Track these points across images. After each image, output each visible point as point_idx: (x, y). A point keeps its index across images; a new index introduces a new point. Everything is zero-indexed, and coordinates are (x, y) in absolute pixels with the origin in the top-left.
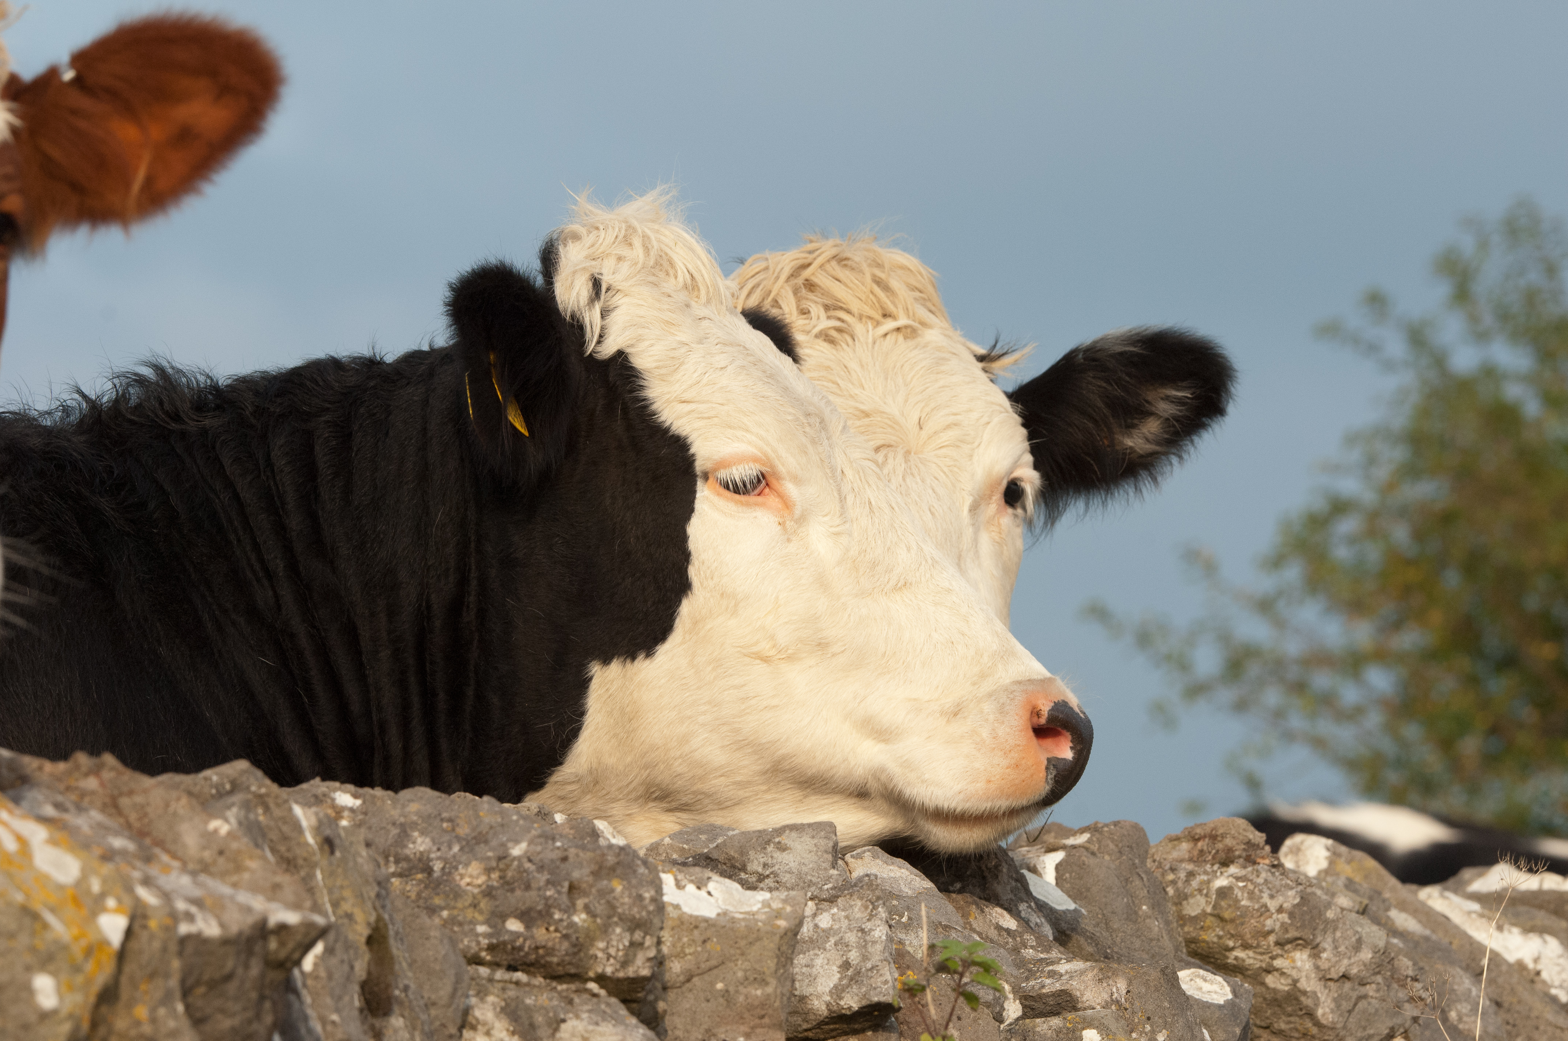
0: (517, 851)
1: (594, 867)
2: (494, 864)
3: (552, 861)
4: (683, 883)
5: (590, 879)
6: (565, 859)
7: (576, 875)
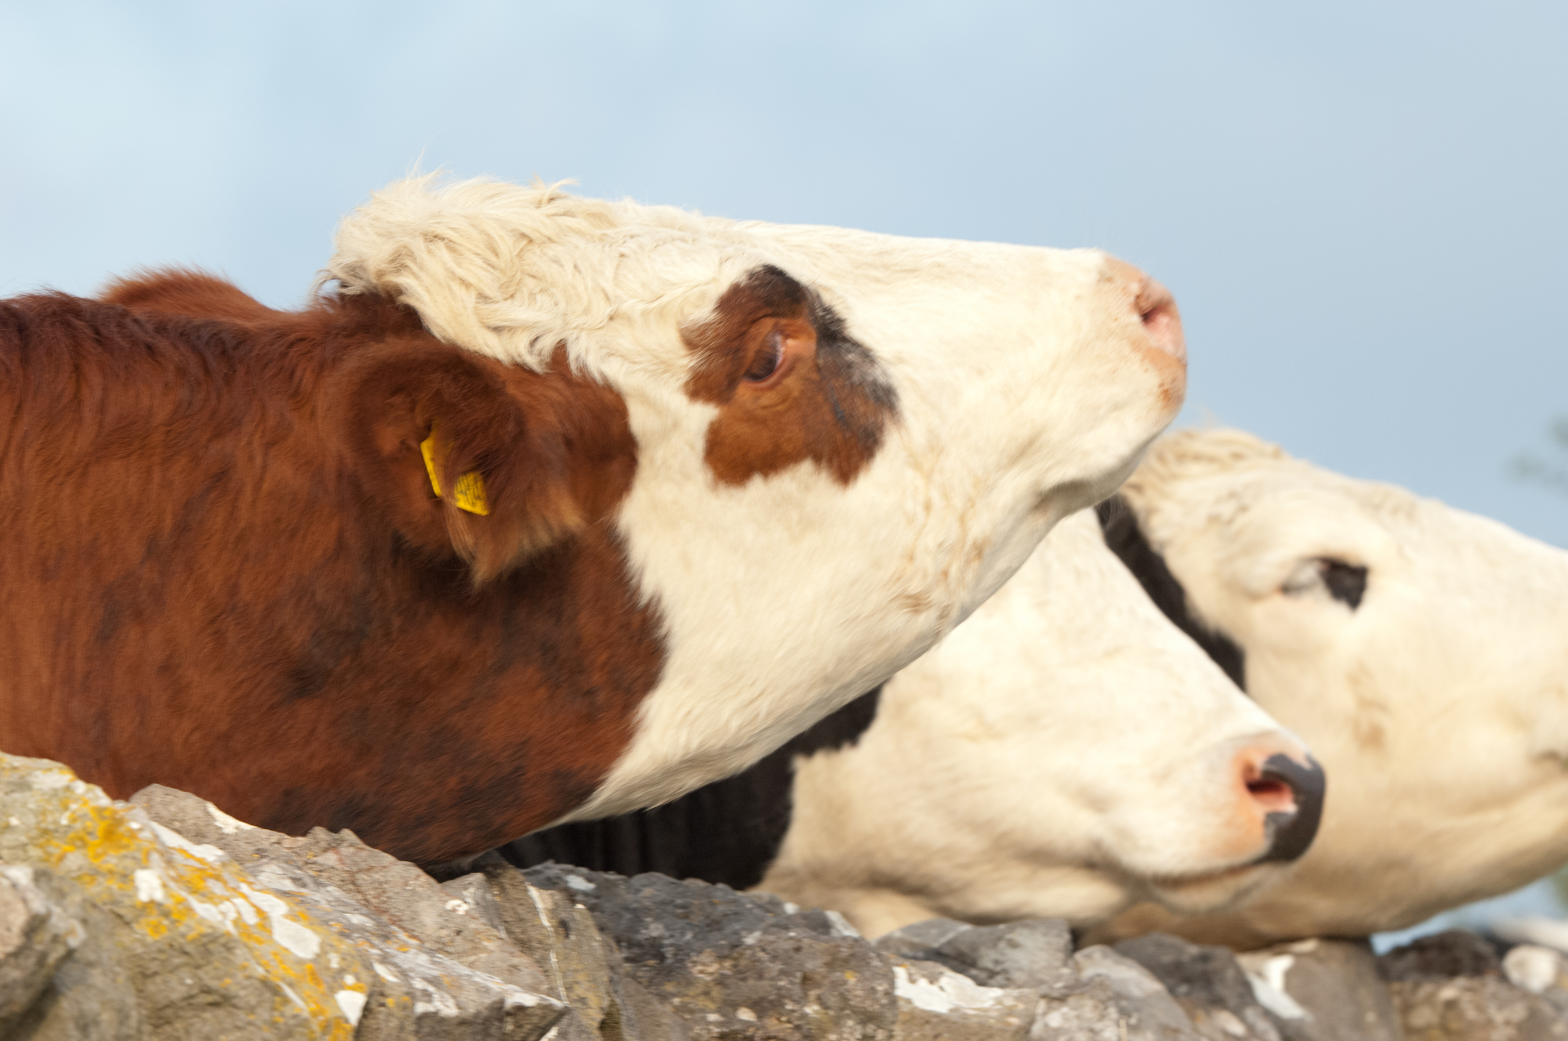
0: (750, 940)
1: (827, 958)
2: (726, 952)
3: (786, 951)
4: (916, 977)
5: (823, 970)
6: (798, 949)
7: (810, 965)
